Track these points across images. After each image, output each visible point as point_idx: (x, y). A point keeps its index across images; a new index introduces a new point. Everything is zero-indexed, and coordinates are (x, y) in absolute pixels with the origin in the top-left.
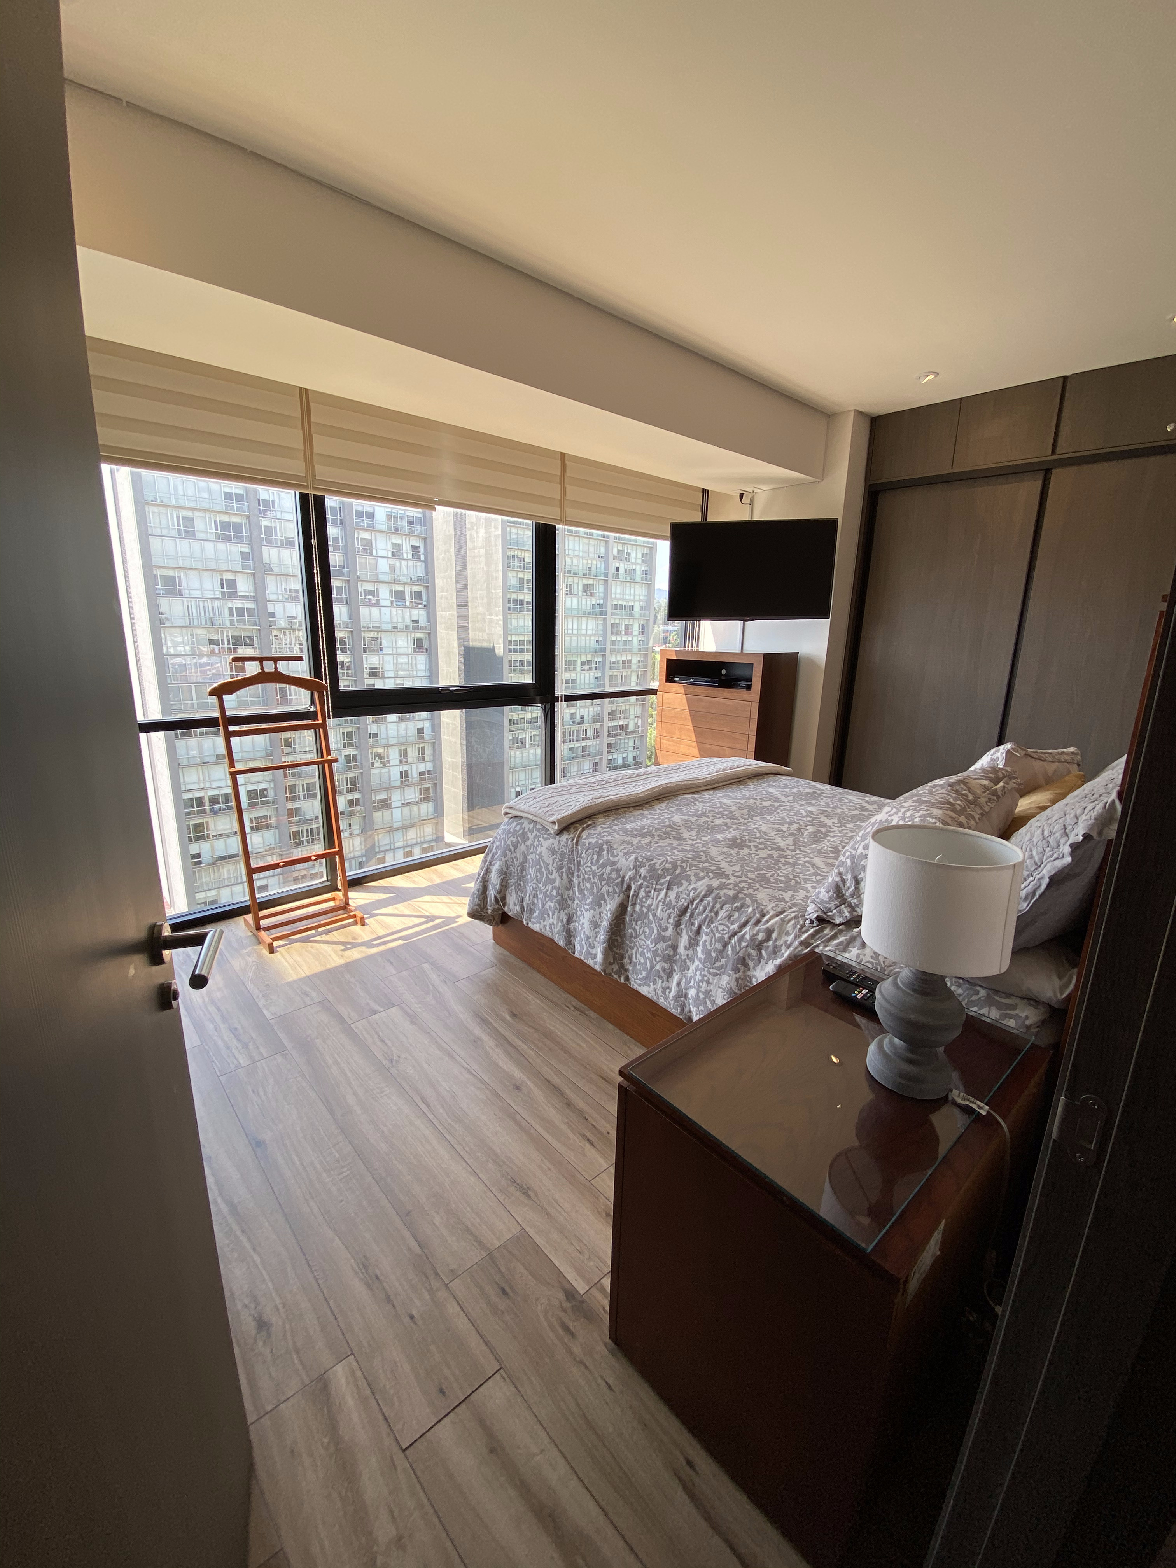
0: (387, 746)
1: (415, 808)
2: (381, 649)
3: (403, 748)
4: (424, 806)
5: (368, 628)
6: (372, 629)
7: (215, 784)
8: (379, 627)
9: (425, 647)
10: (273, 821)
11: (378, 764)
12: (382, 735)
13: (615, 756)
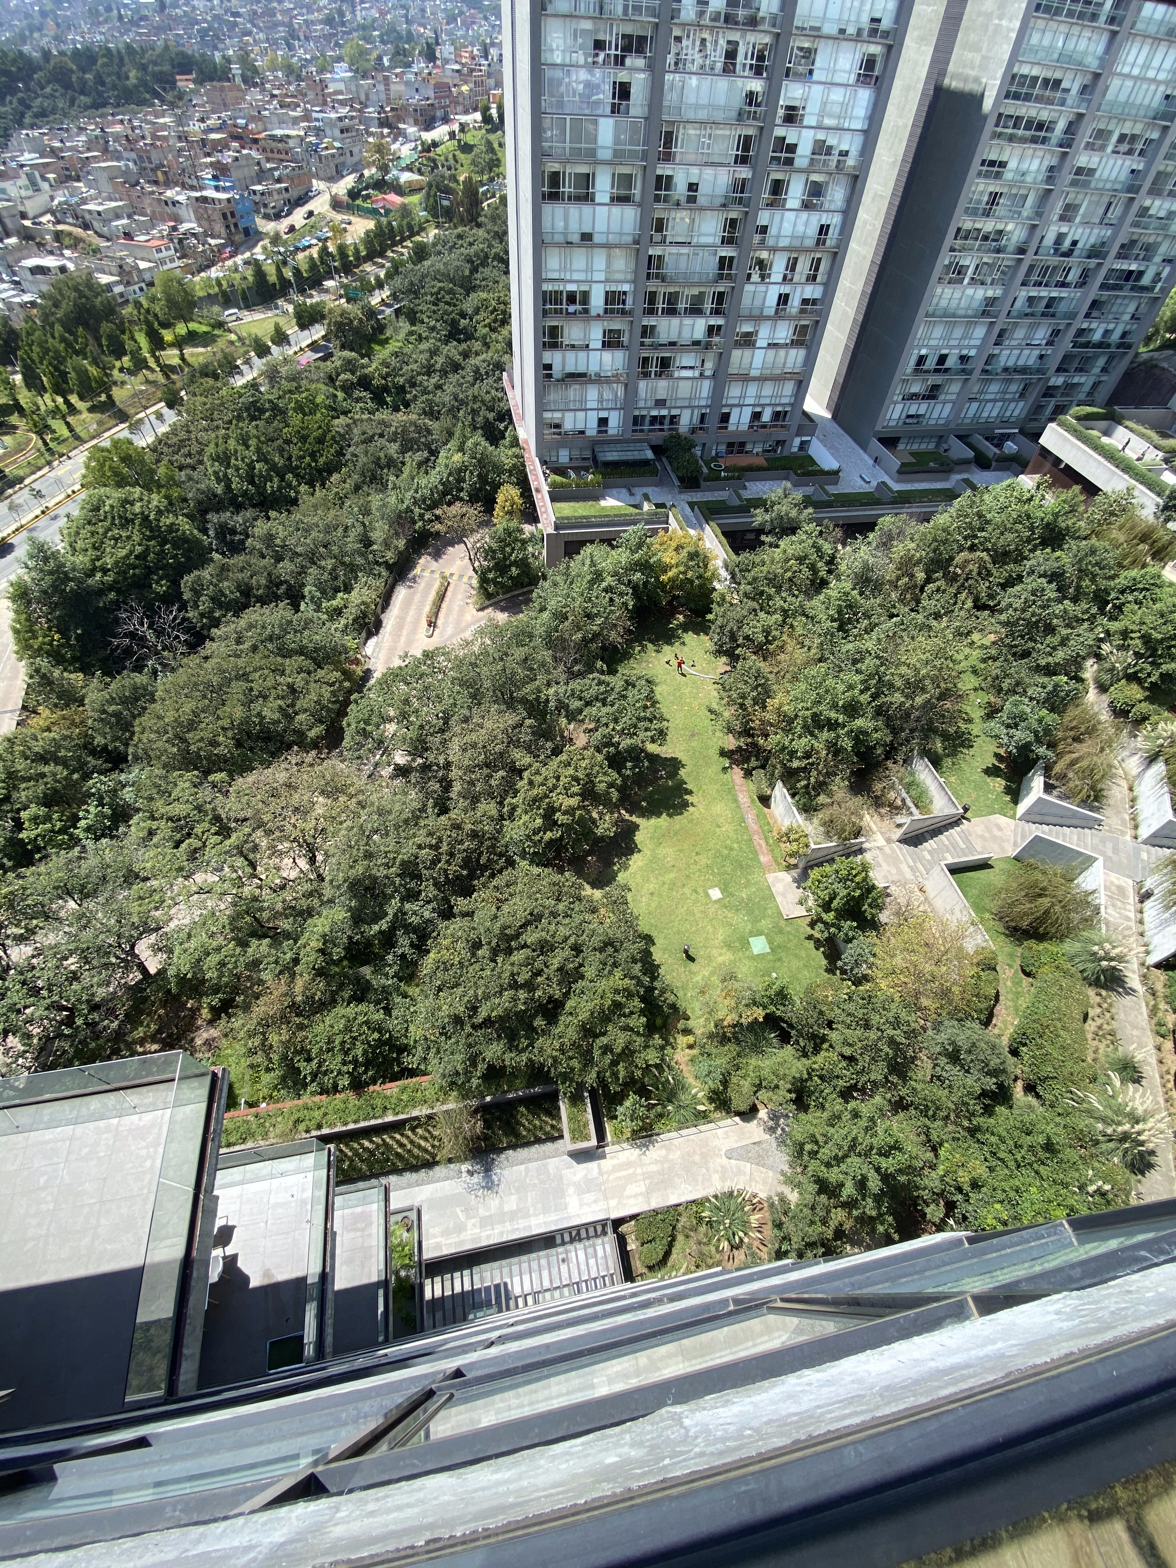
0: (774, 250)
1: (782, 353)
2: (811, 72)
3: (794, 255)
4: (793, 352)
5: (804, 29)
6: (808, 32)
7: (576, 276)
8: (818, 29)
9: (876, 73)
10: (625, 339)
11: (755, 278)
12: (773, 231)
13: (1094, 326)
